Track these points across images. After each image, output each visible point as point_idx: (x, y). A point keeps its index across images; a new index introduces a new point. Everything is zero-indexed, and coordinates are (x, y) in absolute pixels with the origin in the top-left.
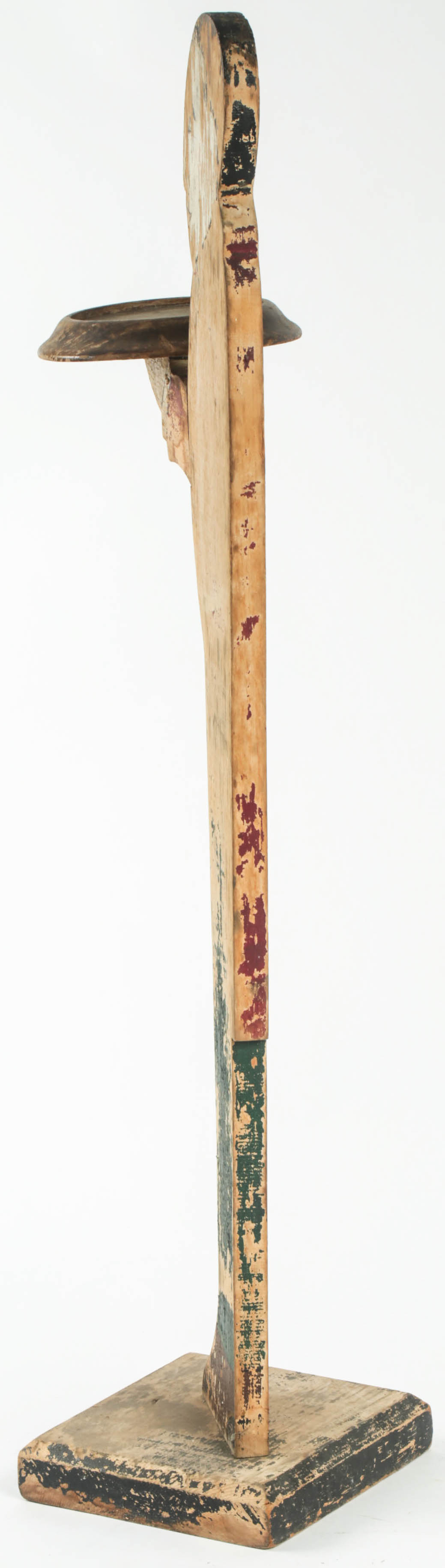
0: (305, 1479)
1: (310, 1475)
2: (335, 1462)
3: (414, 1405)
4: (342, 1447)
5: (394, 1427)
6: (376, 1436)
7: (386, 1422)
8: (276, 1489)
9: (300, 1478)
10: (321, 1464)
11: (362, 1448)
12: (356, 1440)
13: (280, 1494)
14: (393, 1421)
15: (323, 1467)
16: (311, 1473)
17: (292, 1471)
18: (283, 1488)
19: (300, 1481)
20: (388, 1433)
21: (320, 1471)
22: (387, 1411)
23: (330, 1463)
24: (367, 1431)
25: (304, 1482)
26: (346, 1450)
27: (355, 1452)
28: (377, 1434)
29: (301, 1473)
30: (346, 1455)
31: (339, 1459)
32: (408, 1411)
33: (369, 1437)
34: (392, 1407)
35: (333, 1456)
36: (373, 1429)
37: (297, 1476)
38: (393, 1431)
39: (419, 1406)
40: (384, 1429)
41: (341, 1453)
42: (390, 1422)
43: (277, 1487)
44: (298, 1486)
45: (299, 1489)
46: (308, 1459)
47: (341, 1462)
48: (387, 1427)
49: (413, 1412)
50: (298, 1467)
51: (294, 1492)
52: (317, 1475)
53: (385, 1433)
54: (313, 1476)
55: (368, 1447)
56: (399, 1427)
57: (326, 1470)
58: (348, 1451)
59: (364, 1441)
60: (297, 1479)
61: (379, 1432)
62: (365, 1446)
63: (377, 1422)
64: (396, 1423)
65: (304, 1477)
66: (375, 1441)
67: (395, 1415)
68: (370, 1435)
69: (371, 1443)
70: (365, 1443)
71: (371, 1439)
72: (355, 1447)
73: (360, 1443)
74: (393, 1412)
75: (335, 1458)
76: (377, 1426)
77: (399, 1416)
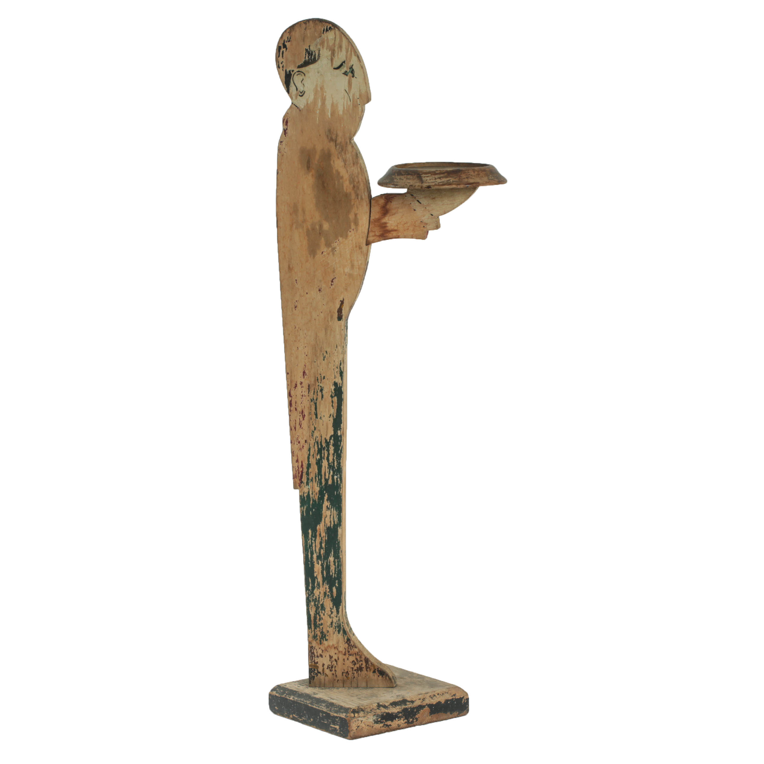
0: (287, 696)
1: (290, 696)
2: (301, 701)
3: (345, 712)
4: (309, 700)
5: (330, 711)
6: (321, 707)
7: (330, 707)
8: (277, 689)
9: (286, 693)
10: (297, 697)
11: (313, 706)
12: (315, 702)
13: (275, 692)
14: (332, 709)
15: (296, 698)
16: (291, 696)
17: (288, 690)
18: (279, 691)
19: (285, 694)
20: (326, 711)
21: (293, 698)
22: (336, 705)
23: (299, 700)
24: (322, 703)
25: (286, 696)
26: (309, 701)
27: (310, 705)
28: (323, 707)
29: (289, 693)
30: (306, 703)
31: (303, 701)
32: (340, 712)
33: (319, 705)
34: (339, 706)
35: (303, 699)
36: (324, 705)
37: (287, 692)
38: (328, 712)
39: (346, 714)
40: (326, 708)
41: (306, 700)
42: (331, 708)
43: (278, 689)
44: (283, 695)
45: (282, 696)
46: (296, 692)
47: (302, 703)
48: (328, 709)
49: (341, 714)
50: (291, 691)
51: (280, 696)
52: (291, 698)
53: (325, 710)
54: (290, 697)
55: (315, 708)
56: (332, 714)
57: (295, 700)
58: (308, 702)
59: (316, 705)
60: (285, 693)
61: (324, 707)
62: (314, 707)
63: (328, 704)
64: (332, 711)
65: (288, 695)
66: (319, 709)
67: (335, 709)
68: (320, 705)
69: (317, 708)
70: (316, 706)
71: (319, 707)
72: (311, 703)
73: (314, 704)
74: (336, 707)
75: (302, 700)
76: (326, 705)
77: (337, 710)
